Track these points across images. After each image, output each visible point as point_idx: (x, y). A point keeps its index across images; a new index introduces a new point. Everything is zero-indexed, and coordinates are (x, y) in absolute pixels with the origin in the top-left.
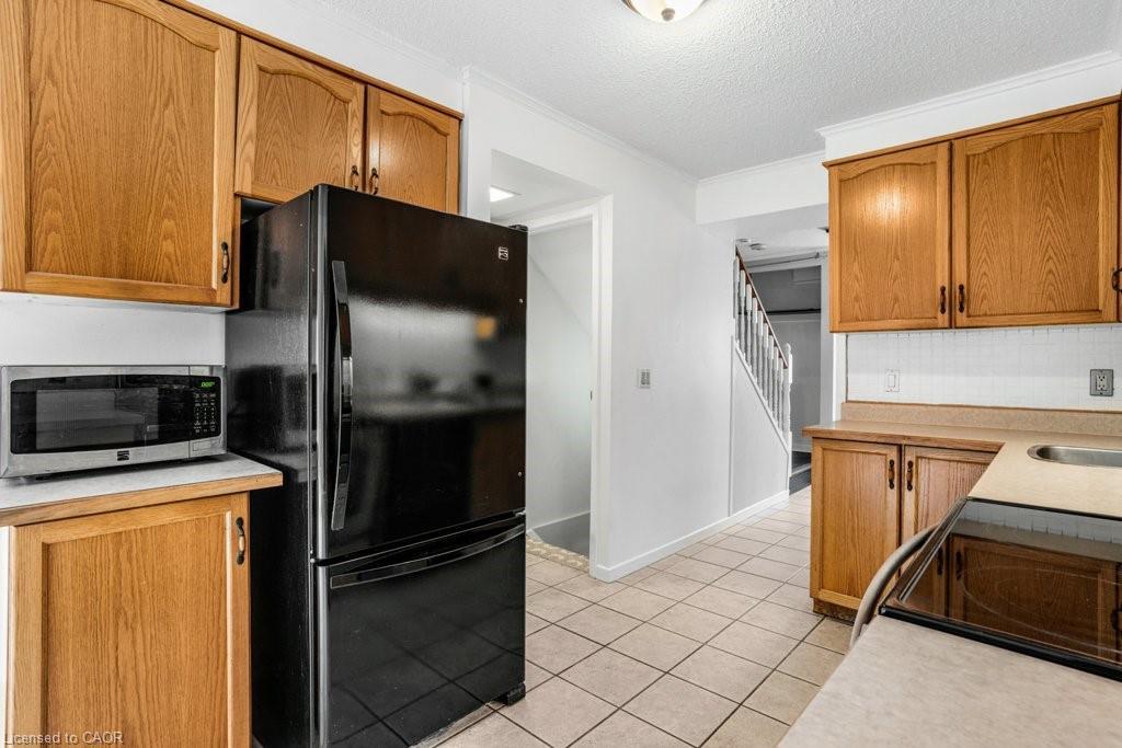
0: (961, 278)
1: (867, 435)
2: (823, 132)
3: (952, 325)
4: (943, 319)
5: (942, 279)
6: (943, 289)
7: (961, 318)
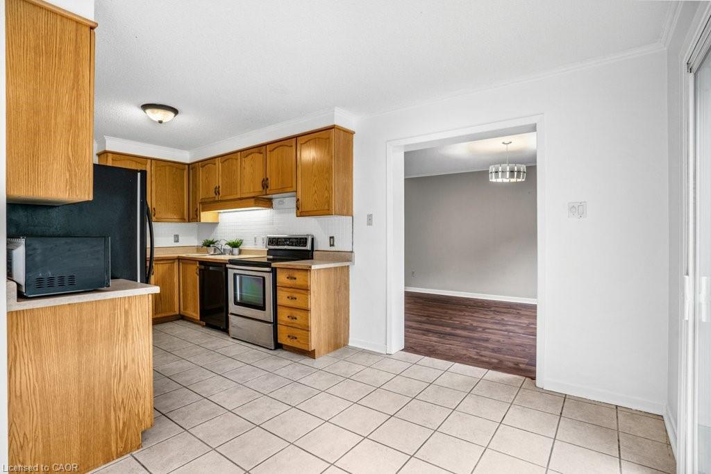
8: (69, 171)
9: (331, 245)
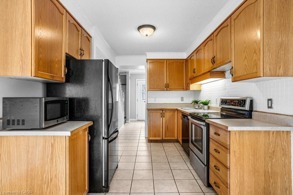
0: (168, 83)
1: (158, 109)
2: (147, 53)
3: (167, 90)
4: (165, 89)
5: (165, 83)
6: (165, 84)
7: (168, 89)
8: (22, 61)
9: (269, 107)
